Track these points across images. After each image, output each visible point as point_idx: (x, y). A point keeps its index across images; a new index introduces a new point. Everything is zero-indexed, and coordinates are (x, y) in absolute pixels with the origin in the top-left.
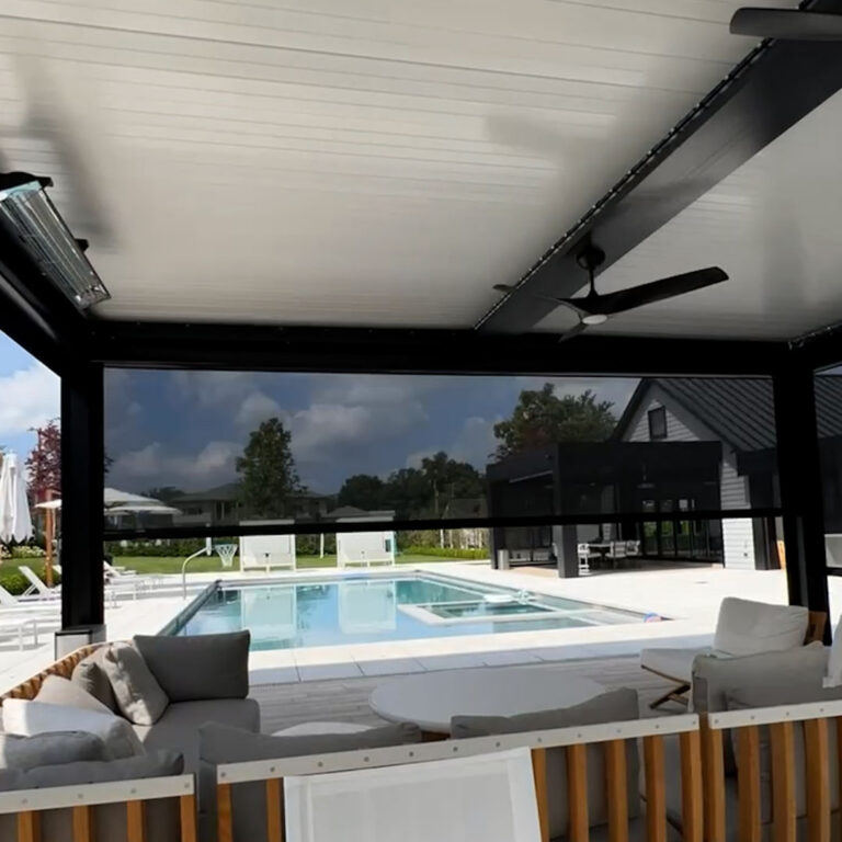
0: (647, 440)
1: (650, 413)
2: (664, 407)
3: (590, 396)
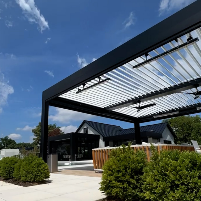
0: (83, 133)
1: (84, 129)
2: (87, 128)
3: (55, 125)
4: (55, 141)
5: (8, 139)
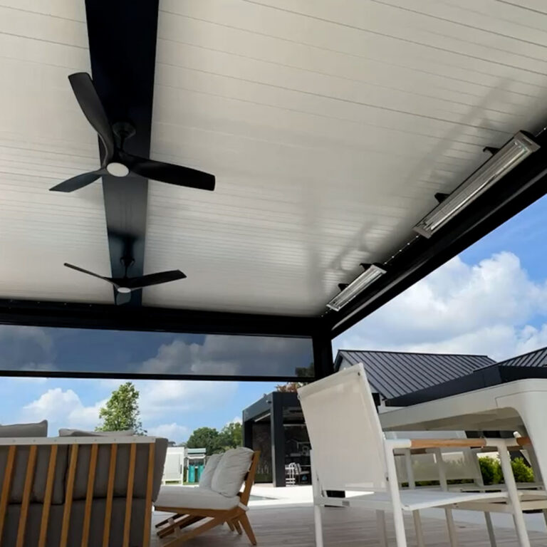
4: (256, 421)
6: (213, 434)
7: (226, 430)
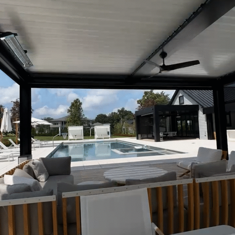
0: (179, 104)
1: (179, 97)
2: (183, 95)
3: (163, 93)
4: (142, 116)
5: (125, 110)
6: (105, 116)
7: (110, 115)
